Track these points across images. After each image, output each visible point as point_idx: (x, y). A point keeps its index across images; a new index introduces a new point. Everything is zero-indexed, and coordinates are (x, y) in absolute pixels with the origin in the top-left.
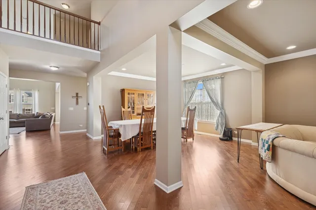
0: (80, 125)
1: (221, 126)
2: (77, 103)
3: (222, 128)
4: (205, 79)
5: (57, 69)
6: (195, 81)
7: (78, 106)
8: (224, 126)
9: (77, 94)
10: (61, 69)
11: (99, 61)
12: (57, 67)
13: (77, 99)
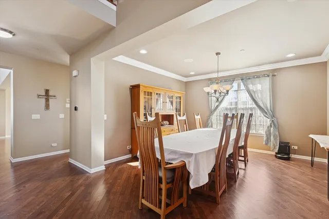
0: (53, 145)
1: (275, 139)
2: (47, 107)
3: (276, 143)
4: (245, 78)
5: (10, 36)
6: (230, 79)
7: (47, 112)
8: (278, 138)
9: (47, 91)
10: (20, 38)
11: (114, 25)
12: (11, 32)
13: (47, 100)
